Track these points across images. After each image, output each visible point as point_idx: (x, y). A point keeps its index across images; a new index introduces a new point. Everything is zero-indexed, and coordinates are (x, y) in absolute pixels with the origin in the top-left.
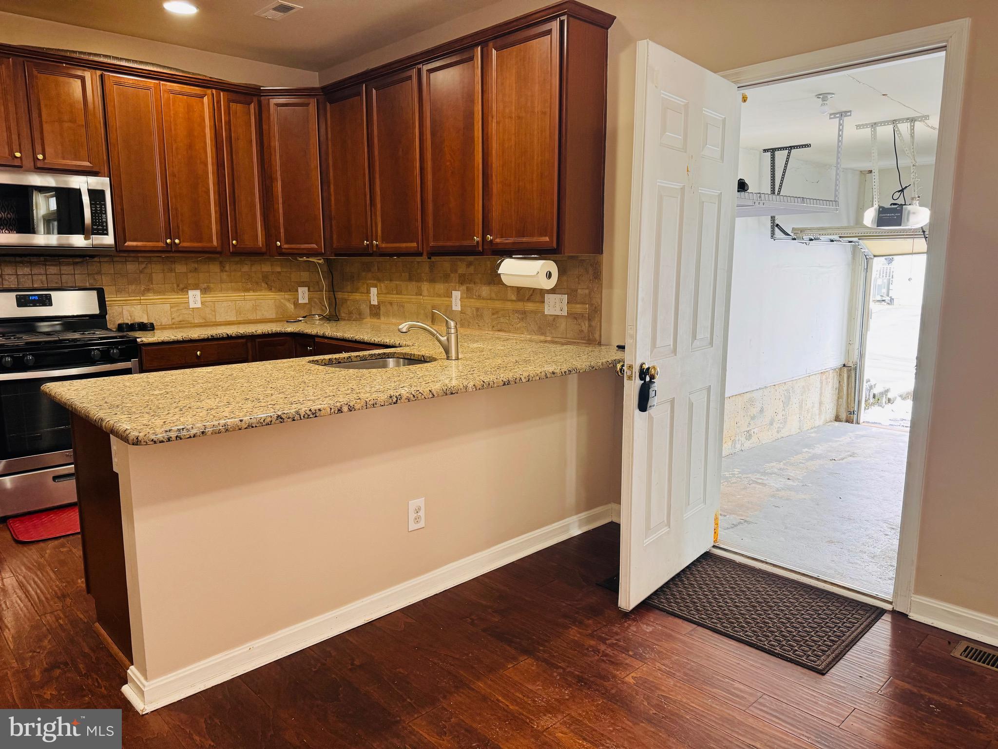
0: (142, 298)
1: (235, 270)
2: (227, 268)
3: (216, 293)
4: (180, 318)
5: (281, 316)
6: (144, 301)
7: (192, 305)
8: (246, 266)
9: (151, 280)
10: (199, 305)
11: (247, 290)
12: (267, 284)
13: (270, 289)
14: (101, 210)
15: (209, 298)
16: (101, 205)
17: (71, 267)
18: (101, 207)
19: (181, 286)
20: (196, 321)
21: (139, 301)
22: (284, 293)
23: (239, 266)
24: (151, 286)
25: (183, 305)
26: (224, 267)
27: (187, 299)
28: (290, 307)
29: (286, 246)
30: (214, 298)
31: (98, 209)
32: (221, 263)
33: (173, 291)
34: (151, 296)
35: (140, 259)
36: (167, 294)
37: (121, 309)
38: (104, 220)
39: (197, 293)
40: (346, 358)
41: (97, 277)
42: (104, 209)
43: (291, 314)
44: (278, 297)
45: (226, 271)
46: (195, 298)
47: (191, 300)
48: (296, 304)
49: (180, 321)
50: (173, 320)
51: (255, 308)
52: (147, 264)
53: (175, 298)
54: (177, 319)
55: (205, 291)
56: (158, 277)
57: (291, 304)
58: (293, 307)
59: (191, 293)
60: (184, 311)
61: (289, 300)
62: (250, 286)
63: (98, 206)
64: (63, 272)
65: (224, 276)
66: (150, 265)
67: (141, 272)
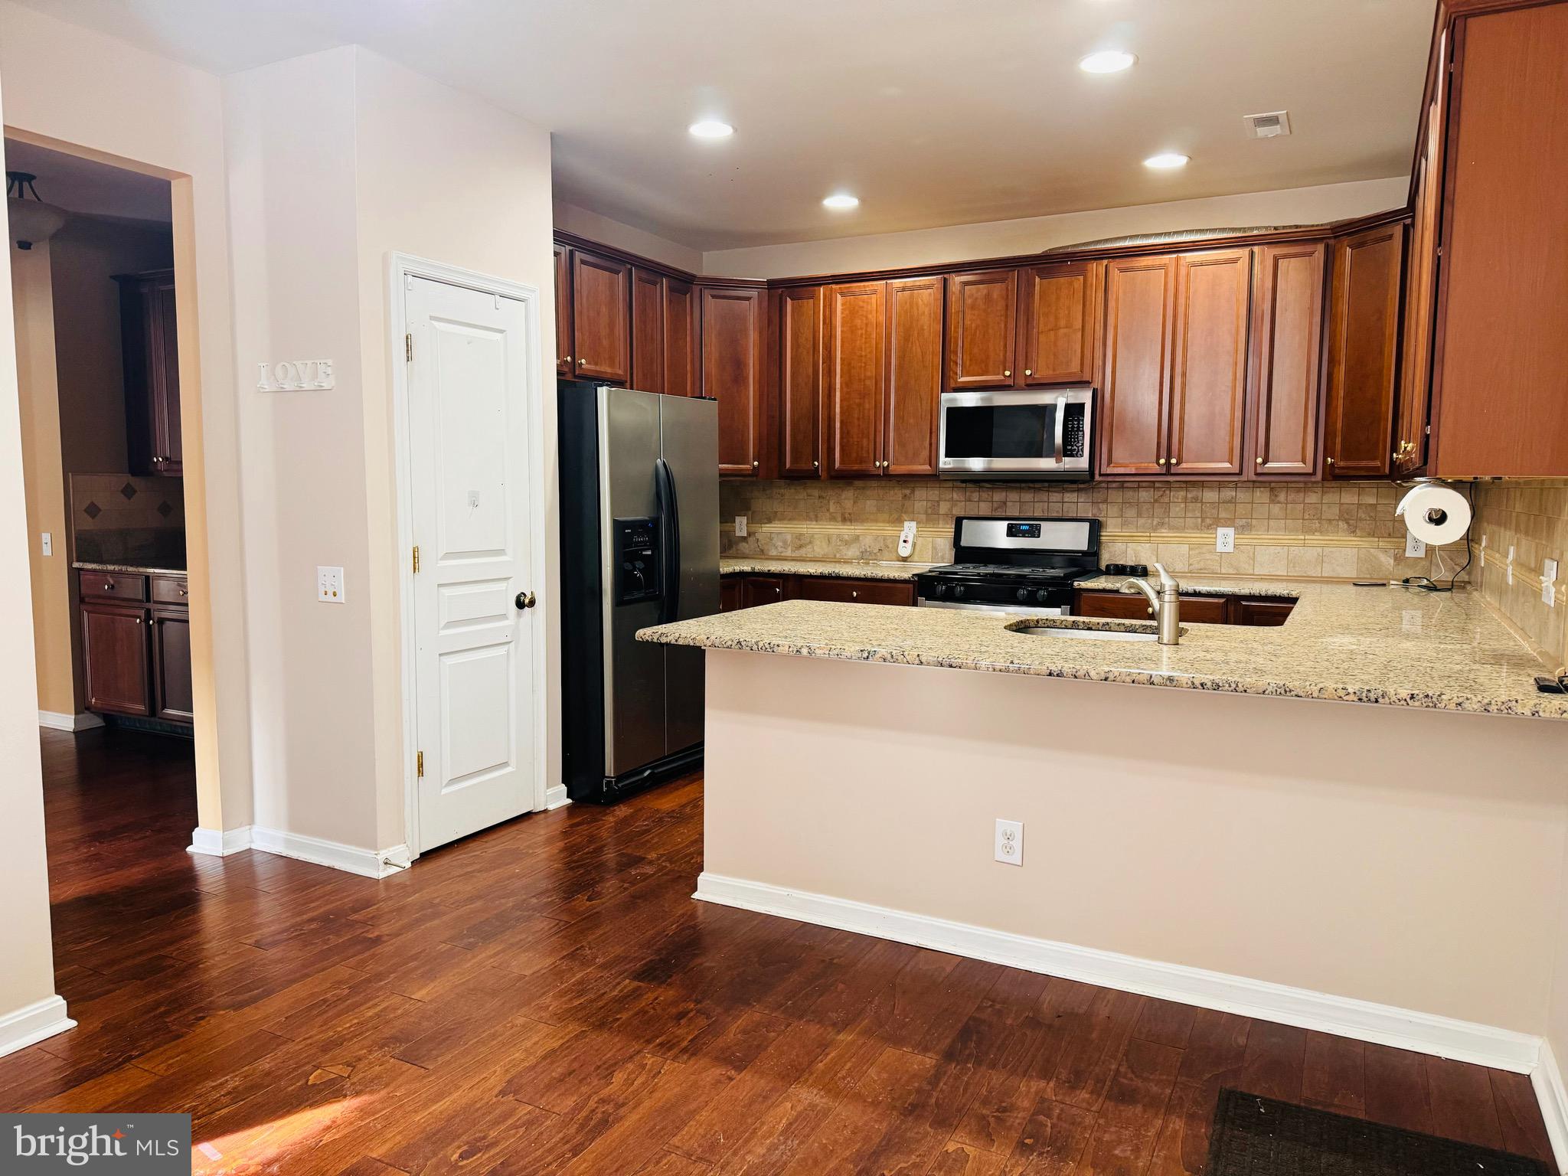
0: (1152, 535)
1: (1294, 502)
2: (1282, 497)
3: (1260, 533)
4: (1201, 565)
5: (1368, 576)
6: (1154, 539)
7: (1220, 548)
8: (1315, 494)
9: (1167, 512)
10: (1230, 548)
11: (1313, 532)
12: (1347, 523)
13: (1353, 531)
14: (1078, 427)
15: (1246, 538)
16: (1079, 421)
17: (1076, 494)
18: (1079, 424)
19: (1208, 521)
20: (1223, 571)
21: (1148, 539)
22: (1377, 539)
23: (1302, 495)
24: (1167, 519)
25: (1208, 547)
26: (1276, 496)
27: (1214, 540)
28: (1387, 561)
29: (1342, 464)
30: (1255, 541)
31: (1076, 426)
32: (1272, 489)
33: (1196, 528)
34: (1164, 532)
35: (1157, 485)
36: (1186, 531)
37: (1124, 547)
38: (1081, 438)
39: (1230, 531)
40: (1101, 624)
41: (1103, 506)
42: (1081, 426)
43: (1387, 573)
44: (1366, 545)
45: (1279, 502)
46: (1225, 538)
47: (1220, 541)
48: (1400, 559)
49: (1201, 569)
50: (1191, 567)
51: (1321, 560)
52: (1164, 491)
53: (1196, 537)
54: (1197, 566)
55: (1241, 530)
56: (1177, 509)
57: (1390, 557)
58: (1392, 561)
59: (1221, 531)
60: (1208, 556)
61: (1385, 550)
62: (1318, 525)
63: (1076, 423)
64: (1066, 500)
65: (1276, 509)
66: (1168, 492)
67: (1156, 501)
